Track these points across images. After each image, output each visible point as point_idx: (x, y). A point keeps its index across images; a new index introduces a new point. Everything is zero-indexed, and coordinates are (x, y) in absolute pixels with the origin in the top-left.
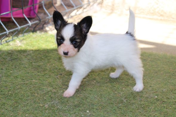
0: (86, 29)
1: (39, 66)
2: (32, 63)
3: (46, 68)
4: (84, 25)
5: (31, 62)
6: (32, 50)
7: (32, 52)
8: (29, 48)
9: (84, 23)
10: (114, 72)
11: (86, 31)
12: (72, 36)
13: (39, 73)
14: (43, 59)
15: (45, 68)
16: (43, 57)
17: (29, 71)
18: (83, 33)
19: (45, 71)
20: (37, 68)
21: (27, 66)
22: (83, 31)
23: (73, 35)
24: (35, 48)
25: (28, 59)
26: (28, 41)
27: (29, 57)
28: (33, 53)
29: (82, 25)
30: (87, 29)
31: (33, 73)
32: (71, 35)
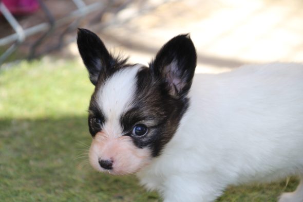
0: (181, 77)
1: (50, 171)
2: (27, 161)
3: (74, 177)
4: (173, 67)
5: (24, 157)
6: (28, 120)
7: (25, 125)
8: (18, 112)
9: (169, 62)
10: (292, 191)
11: (183, 85)
12: (127, 109)
13: (50, 196)
14: (61, 148)
15: (69, 176)
16: (62, 143)
17: (20, 189)
18: (173, 93)
19: (71, 187)
20: (45, 177)
21: (11, 172)
22: (170, 88)
23: (131, 107)
24: (37, 112)
25: (16, 150)
26: (15, 89)
27: (18, 142)
28: (30, 129)
29: (167, 69)
30: (185, 79)
31: (31, 193)
32: (125, 106)
